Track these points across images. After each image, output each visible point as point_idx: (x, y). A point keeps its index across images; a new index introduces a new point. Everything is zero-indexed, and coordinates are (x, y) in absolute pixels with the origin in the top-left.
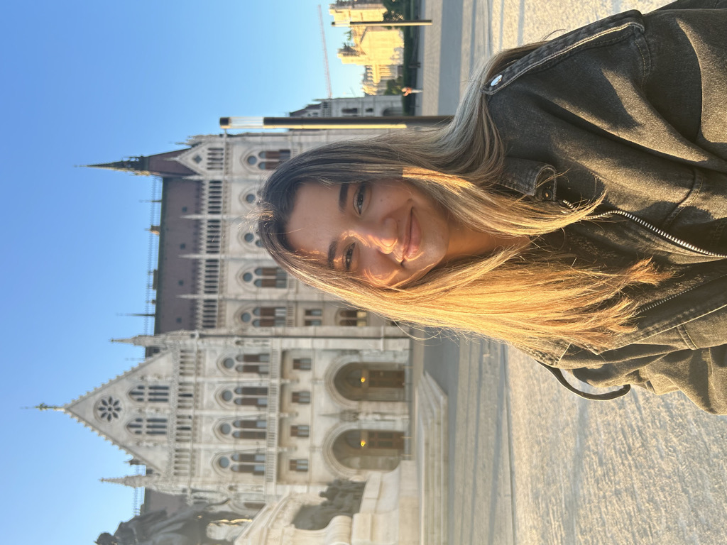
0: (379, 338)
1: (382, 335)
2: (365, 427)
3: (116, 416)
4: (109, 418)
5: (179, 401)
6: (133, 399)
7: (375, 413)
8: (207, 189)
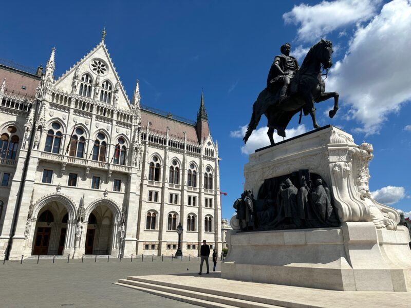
5: (102, 108)
6: (104, 82)
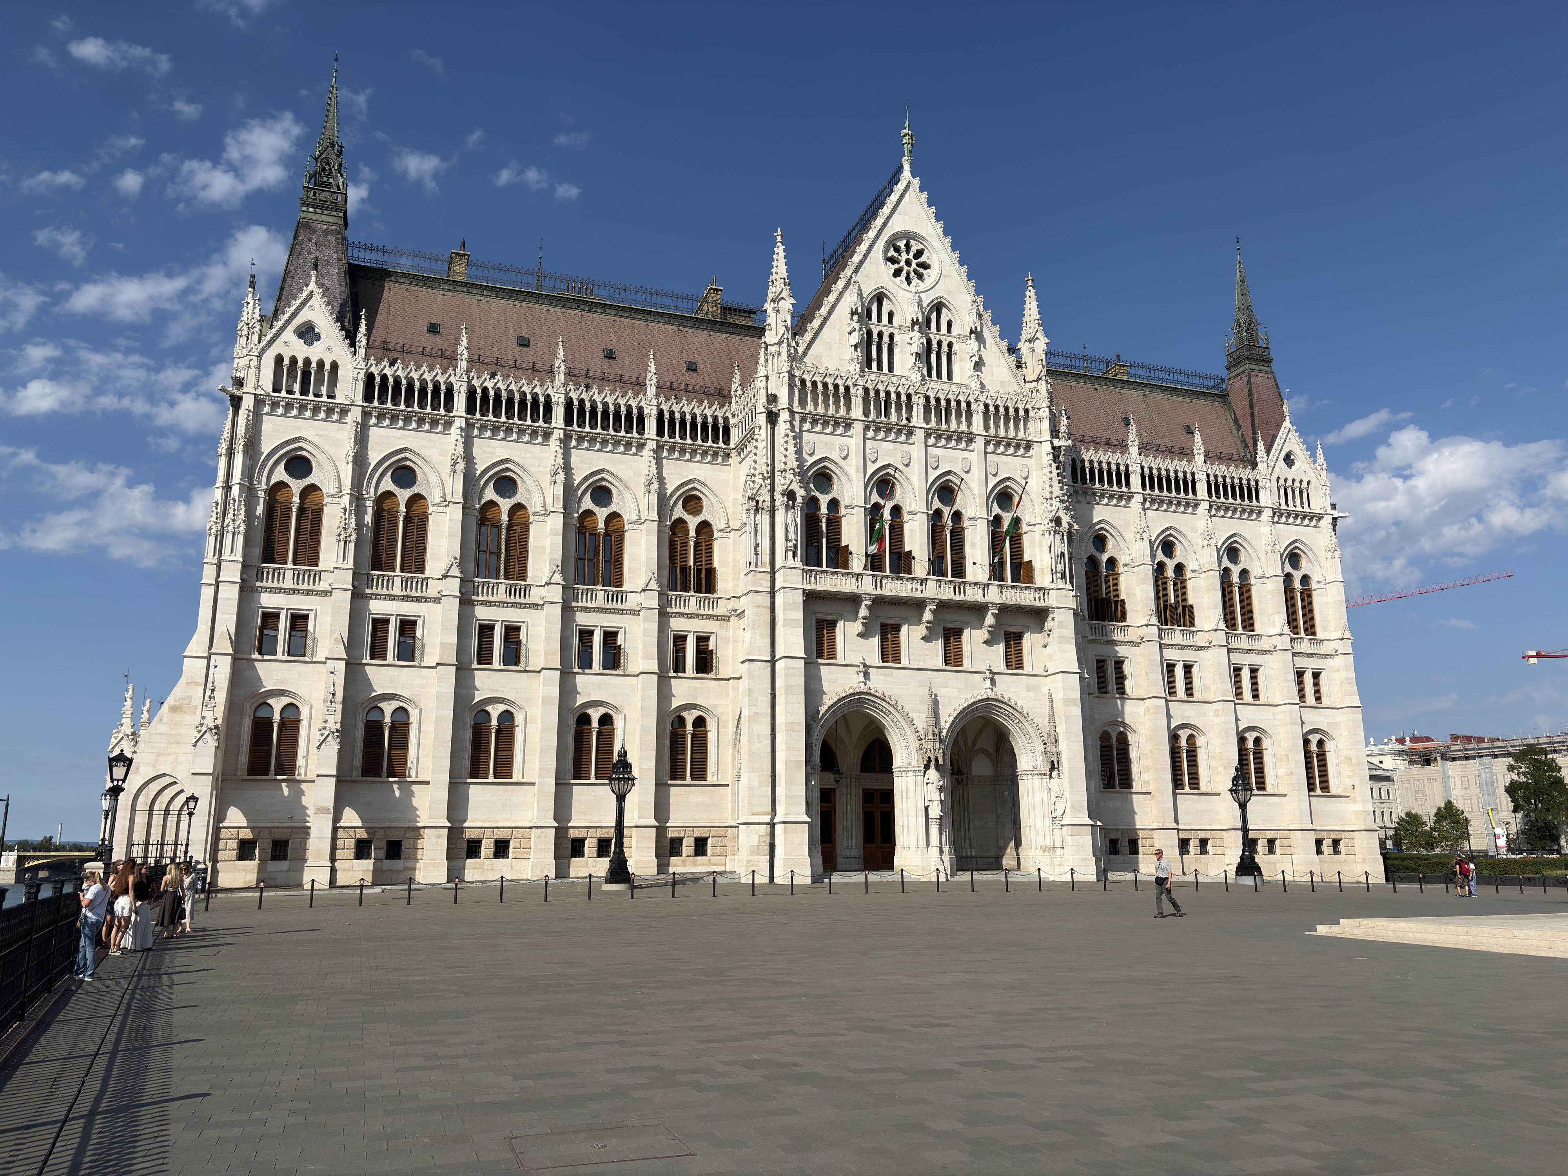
3: (897, 273)
4: (893, 260)
8: (1245, 473)
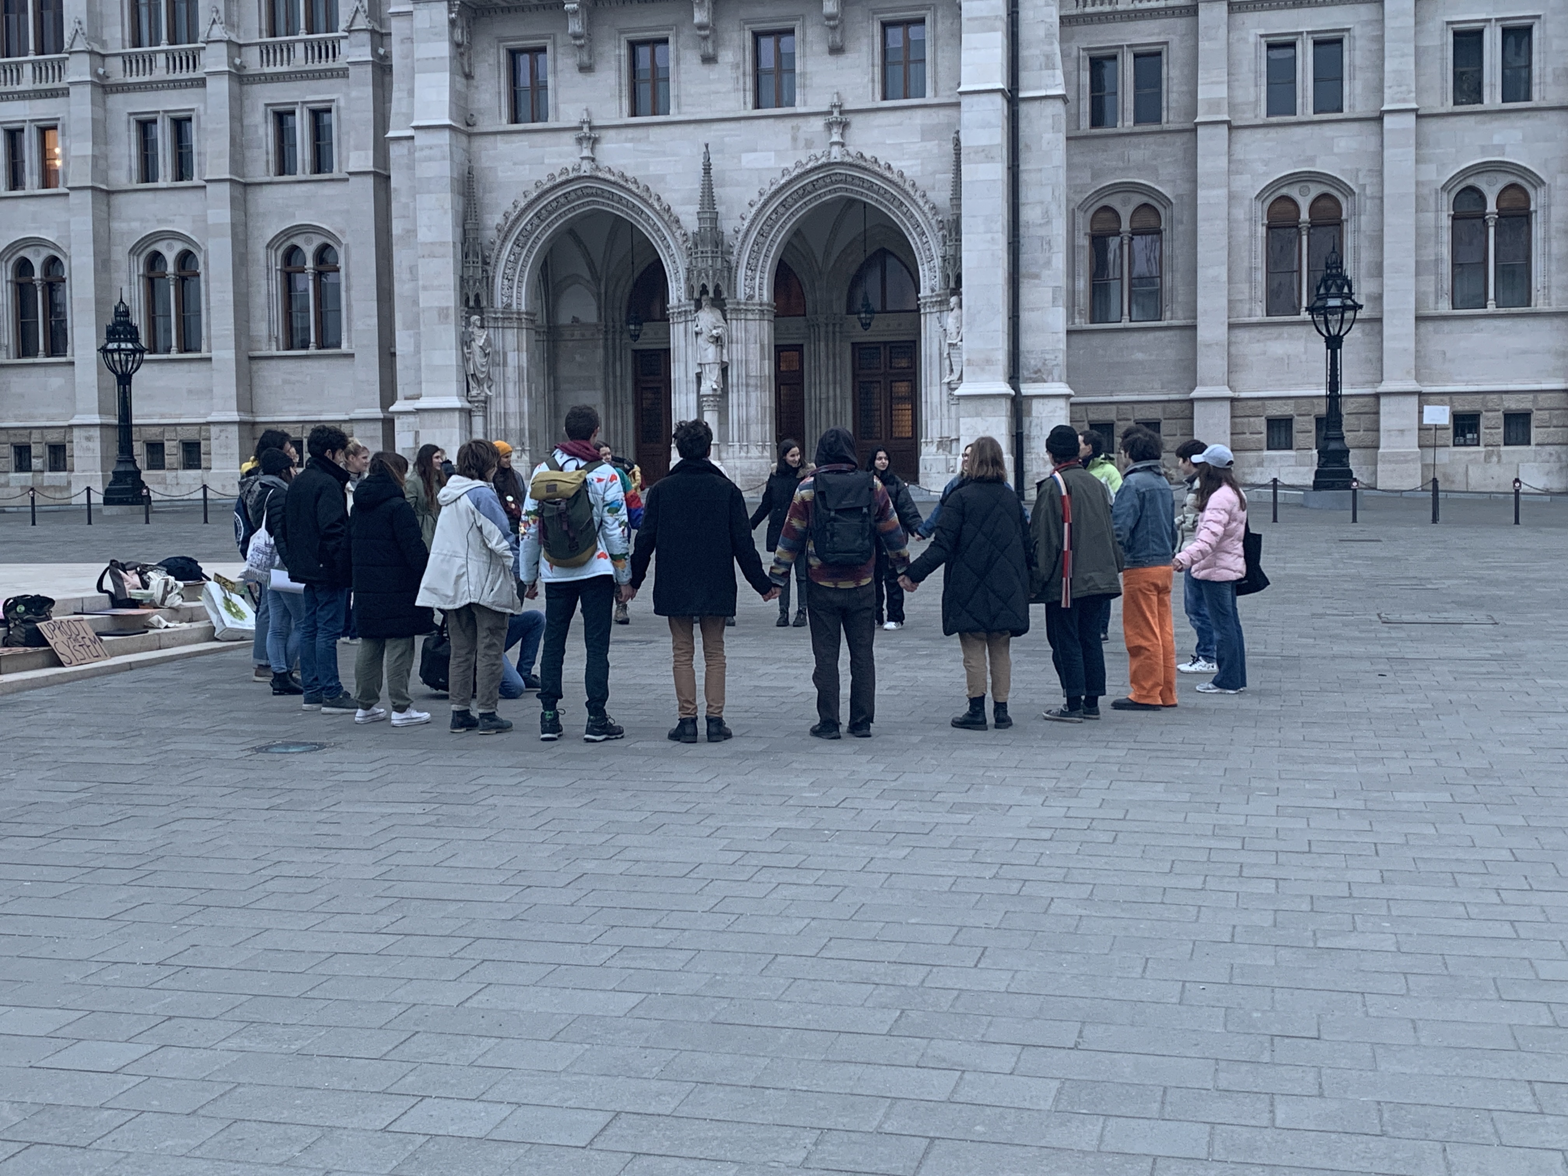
0: (1014, 378)
1: (1027, 389)
2: (678, 333)
7: (724, 370)
